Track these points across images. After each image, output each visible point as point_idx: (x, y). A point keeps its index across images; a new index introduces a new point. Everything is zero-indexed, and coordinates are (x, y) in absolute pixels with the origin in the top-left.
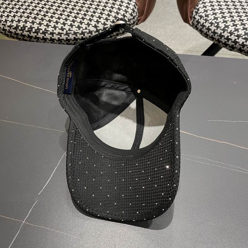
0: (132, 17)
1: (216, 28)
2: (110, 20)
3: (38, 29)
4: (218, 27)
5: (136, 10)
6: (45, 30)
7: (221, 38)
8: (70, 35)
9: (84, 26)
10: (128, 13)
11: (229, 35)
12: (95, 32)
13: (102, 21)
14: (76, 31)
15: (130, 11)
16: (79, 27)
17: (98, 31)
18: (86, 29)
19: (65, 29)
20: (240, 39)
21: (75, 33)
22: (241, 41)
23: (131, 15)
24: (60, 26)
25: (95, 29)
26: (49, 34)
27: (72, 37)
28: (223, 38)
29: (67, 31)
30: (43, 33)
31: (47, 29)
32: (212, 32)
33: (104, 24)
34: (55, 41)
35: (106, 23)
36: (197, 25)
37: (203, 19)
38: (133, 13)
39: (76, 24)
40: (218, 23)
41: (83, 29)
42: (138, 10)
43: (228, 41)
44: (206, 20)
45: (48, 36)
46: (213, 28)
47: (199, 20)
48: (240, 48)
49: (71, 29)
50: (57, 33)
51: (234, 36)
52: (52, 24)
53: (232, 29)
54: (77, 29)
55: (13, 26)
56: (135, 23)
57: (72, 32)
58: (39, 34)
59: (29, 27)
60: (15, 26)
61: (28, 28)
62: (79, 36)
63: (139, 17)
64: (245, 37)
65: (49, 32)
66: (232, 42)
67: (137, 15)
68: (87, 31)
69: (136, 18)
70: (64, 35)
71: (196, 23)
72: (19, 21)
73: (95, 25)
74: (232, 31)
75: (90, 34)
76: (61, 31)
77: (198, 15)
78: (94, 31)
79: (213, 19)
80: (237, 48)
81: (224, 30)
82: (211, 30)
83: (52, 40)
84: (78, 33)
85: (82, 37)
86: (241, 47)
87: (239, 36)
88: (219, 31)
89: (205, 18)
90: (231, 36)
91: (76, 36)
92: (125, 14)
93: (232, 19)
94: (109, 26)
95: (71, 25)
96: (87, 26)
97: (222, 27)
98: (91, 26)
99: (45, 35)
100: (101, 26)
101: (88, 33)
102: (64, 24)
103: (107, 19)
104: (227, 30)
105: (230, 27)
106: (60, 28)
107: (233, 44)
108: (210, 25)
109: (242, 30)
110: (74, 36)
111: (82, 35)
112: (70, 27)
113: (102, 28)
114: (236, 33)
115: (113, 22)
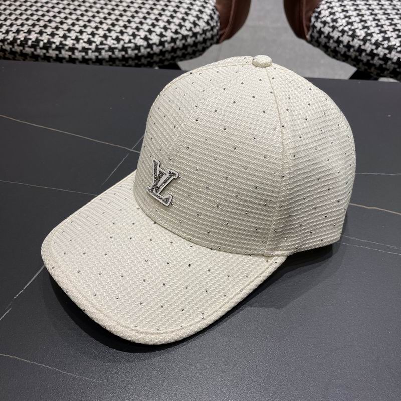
0: (208, 27)
1: (350, 39)
2: (171, 29)
3: (49, 42)
4: (354, 36)
5: (215, 17)
6: (61, 43)
7: (360, 55)
8: (103, 52)
9: (126, 38)
10: (201, 20)
11: (374, 47)
12: (146, 48)
13: (158, 30)
14: (113, 46)
15: (205, 17)
16: (118, 39)
17: (150, 46)
18: (130, 41)
19: (95, 42)
20: (394, 53)
21: (111, 49)
22: (395, 56)
23: (207, 23)
24: (85, 37)
25: (145, 43)
26: (67, 51)
27: (105, 54)
28: (364, 54)
29: (97, 45)
30: (58, 48)
31: (64, 42)
32: (344, 46)
33: (162, 35)
35: (164, 33)
36: (318, 38)
37: (329, 27)
38: (210, 21)
39: (114, 34)
40: (354, 30)
42: (219, 17)
43: (373, 59)
44: (334, 27)
45: (65, 54)
46: (346, 39)
47: (323, 29)
48: (395, 69)
49: (105, 42)
50: (80, 48)
51: (384, 48)
52: (73, 35)
53: (378, 37)
54: (115, 42)
55: (8, 39)
56: (215, 39)
57: (106, 47)
58: (50, 51)
59: (34, 39)
60: (11, 39)
61: (32, 42)
62: (118, 54)
63: (221, 29)
65: (67, 47)
66: (380, 59)
67: (217, 25)
68: (132, 45)
69: (215, 30)
70: (93, 52)
71: (316, 35)
72: (18, 31)
73: (146, 36)
74: (379, 41)
75: (136, 51)
76: (87, 46)
77: (319, 20)
78: (143, 46)
79: (345, 24)
80: (388, 70)
81: (365, 40)
82: (342, 42)
83: (72, 61)
84: (116, 48)
85: (123, 56)
86: (396, 66)
87: (391, 48)
88: (356, 43)
89: (331, 24)
90: (377, 48)
91: (113, 53)
92: (197, 22)
93: (377, 24)
94: (169, 39)
95: (105, 37)
96: (132, 37)
97: (361, 35)
98: (138, 37)
99: (60, 52)
100: (155, 39)
101: (133, 50)
102: (93, 34)
103: (166, 28)
104: (370, 40)
105: (374, 34)
106: (86, 40)
107: (381, 62)
108: (340, 34)
109: (396, 38)
110: (110, 53)
111: (123, 53)
112: (103, 39)
113: (158, 42)
114: (386, 44)
115: (176, 32)
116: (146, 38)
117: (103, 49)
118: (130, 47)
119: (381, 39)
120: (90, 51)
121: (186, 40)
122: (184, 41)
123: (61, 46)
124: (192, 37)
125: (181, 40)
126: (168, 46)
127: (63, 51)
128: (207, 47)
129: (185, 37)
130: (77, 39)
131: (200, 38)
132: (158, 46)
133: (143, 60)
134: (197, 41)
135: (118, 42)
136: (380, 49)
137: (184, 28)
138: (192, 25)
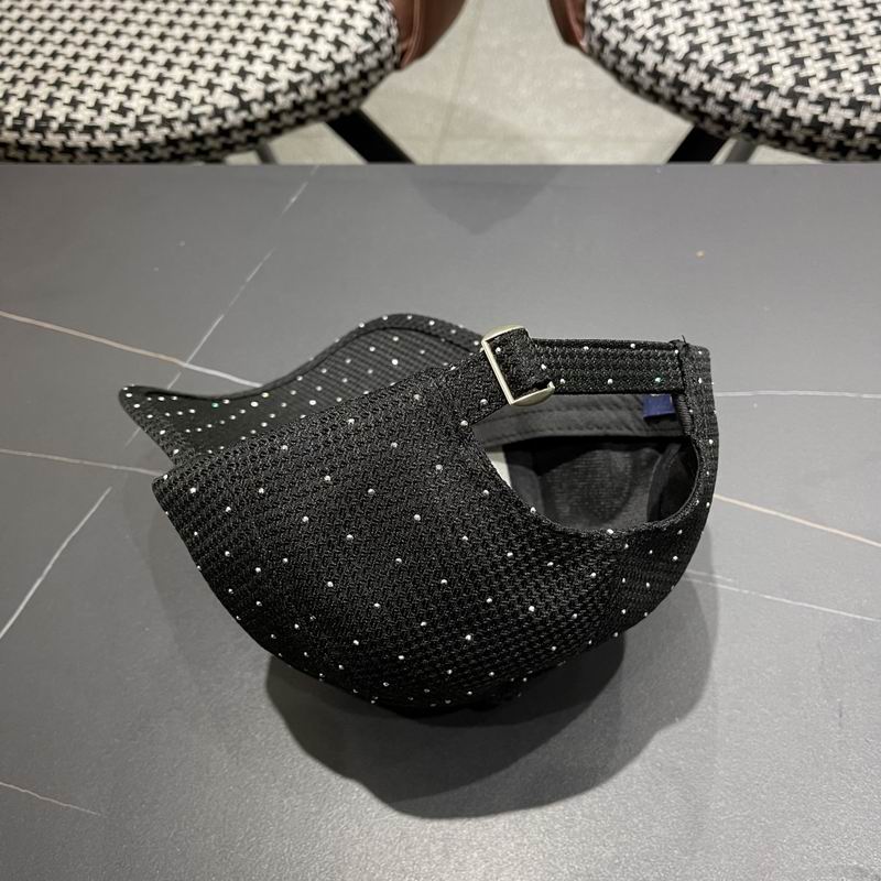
0: (368, 46)
1: (658, 58)
2: (286, 63)
3: (46, 118)
4: (664, 52)
5: (384, 18)
6: (68, 119)
7: (680, 93)
8: (152, 130)
10: (351, 32)
11: (704, 77)
12: (237, 111)
13: (259, 68)
14: (170, 116)
15: (360, 24)
16: (178, 100)
17: (244, 106)
18: (203, 102)
19: (133, 110)
20: (744, 89)
21: (167, 122)
23: (366, 37)
24: (113, 100)
25: (234, 102)
26: (81, 132)
27: (156, 134)
28: (686, 92)
29: (137, 117)
30: (63, 130)
31: (73, 116)
32: (648, 73)
34: (105, 155)
35: (272, 75)
36: (600, 51)
37: (618, 29)
38: (372, 33)
39: (169, 89)
40: (665, 39)
41: (193, 106)
42: (394, 15)
43: (704, 102)
44: (627, 31)
45: (78, 139)
46: (650, 58)
47: (606, 35)
48: (750, 124)
49: (152, 108)
50: (106, 126)
51: (724, 80)
52: (89, 97)
53: (713, 54)
54: (174, 106)
57: (157, 119)
58: (50, 136)
59: (16, 114)
61: (15, 119)
62: (182, 131)
63: (400, 40)
64: (761, 83)
65: (79, 127)
66: (718, 103)
67: (389, 35)
68: (208, 109)
69: (386, 49)
70: (131, 131)
71: (596, 46)
73: (235, 86)
74: (714, 65)
75: (218, 121)
76: (118, 119)
77: (599, 13)
78: (230, 108)
79: (649, 23)
80: (737, 125)
81: (686, 62)
82: (643, 64)
83: (94, 152)
84: (175, 119)
85: (193, 133)
86: (752, 118)
87: (737, 80)
88: (670, 68)
89: (622, 24)
90: (710, 80)
91: (172, 129)
92: (343, 38)
93: (716, 19)
94: (283, 85)
95: (153, 96)
96: (206, 92)
97: (679, 51)
98: (218, 91)
99: (68, 137)
100: (253, 89)
101: (211, 118)
102: (128, 92)
103: (275, 62)
104: (696, 62)
105: (706, 48)
106: (115, 107)
107: (722, 110)
108: (639, 47)
109: (750, 55)
110: (166, 131)
111: (192, 127)
112: (148, 102)
113: (260, 95)
114: (728, 70)
115: (299, 69)
116: (236, 91)
117: (150, 123)
118: (203, 114)
119: (719, 58)
120: (125, 131)
121: (321, 82)
122: (316, 86)
123: (68, 125)
124: (332, 74)
125: (310, 84)
126: (283, 101)
127: (73, 135)
128: (374, 86)
129: (318, 77)
130: (98, 107)
131: (351, 73)
132: (261, 103)
133: (236, 136)
134: (346, 79)
135: (180, 106)
136: (717, 81)
137: (314, 57)
138: (332, 48)
